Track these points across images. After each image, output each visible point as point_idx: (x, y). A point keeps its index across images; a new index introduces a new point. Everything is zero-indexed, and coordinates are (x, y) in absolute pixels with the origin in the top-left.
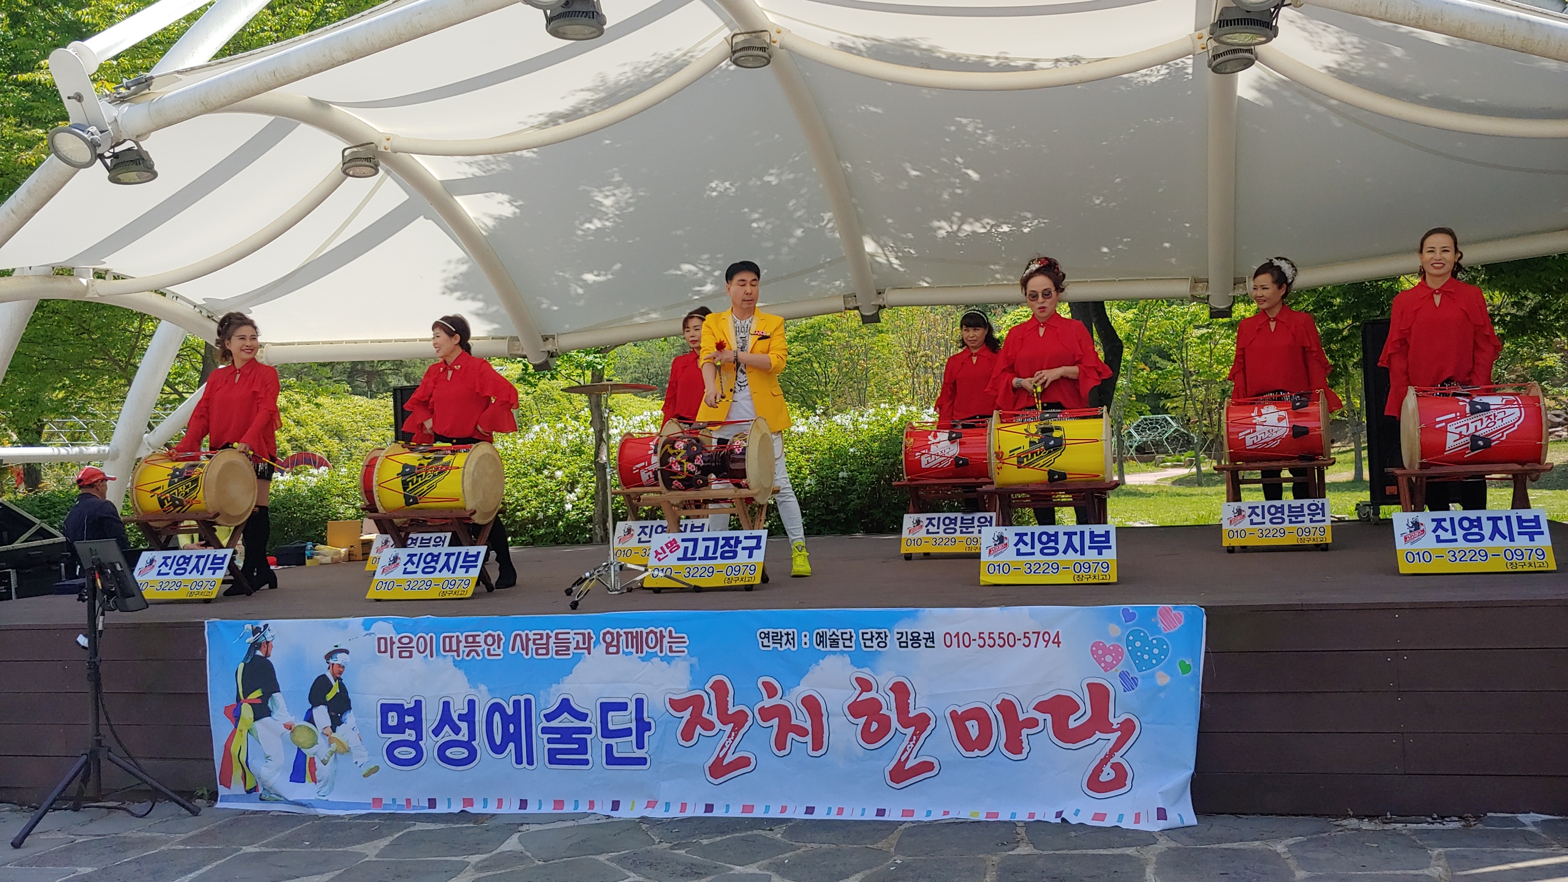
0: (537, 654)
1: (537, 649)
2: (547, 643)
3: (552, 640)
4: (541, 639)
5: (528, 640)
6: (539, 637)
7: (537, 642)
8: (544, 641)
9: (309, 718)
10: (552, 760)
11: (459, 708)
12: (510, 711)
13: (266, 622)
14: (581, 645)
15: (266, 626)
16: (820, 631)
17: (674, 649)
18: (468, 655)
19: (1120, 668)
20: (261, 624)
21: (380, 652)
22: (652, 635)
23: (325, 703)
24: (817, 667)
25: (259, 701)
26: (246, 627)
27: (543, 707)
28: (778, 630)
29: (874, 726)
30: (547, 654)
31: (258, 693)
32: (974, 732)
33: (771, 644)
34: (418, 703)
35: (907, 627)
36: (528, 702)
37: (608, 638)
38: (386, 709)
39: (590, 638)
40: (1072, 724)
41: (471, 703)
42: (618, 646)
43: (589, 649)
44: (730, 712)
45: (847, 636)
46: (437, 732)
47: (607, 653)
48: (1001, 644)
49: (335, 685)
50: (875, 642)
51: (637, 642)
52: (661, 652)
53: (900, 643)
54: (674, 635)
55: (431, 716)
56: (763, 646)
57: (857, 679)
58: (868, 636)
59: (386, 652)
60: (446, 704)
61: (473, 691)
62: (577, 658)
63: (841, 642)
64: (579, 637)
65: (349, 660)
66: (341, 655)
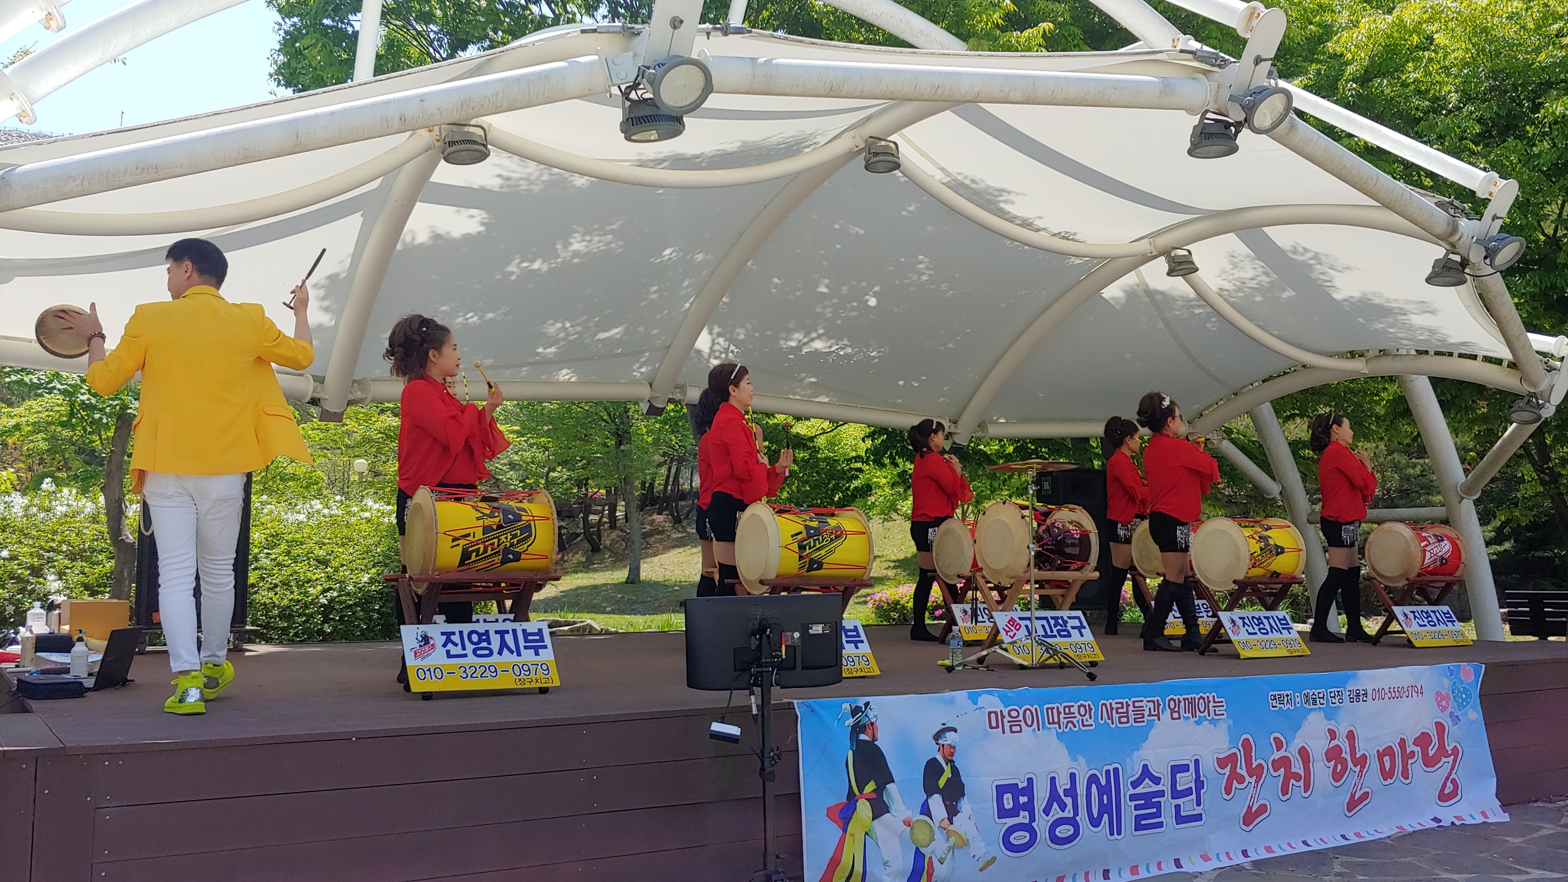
0: (1120, 723)
1: (1120, 718)
2: (1127, 712)
3: (1131, 708)
4: (1122, 708)
5: (1112, 709)
6: (1120, 706)
7: (1120, 711)
8: (1124, 710)
9: (926, 810)
10: (1138, 827)
11: (1063, 783)
12: (1103, 782)
13: (867, 699)
14: (1153, 713)
15: (867, 704)
16: (1305, 692)
17: (1217, 713)
18: (1065, 727)
19: (1449, 709)
20: (861, 702)
21: (991, 727)
22: (1201, 701)
23: (938, 791)
24: (1306, 722)
25: (874, 796)
26: (843, 706)
27: (1129, 774)
28: (1281, 693)
29: (1339, 767)
30: (1128, 722)
31: (871, 787)
32: (1388, 766)
33: (1278, 705)
34: (1030, 780)
35: (1352, 686)
36: (1116, 770)
37: (1172, 704)
38: (1001, 790)
39: (1159, 705)
40: (1431, 753)
41: (1073, 776)
42: (1178, 712)
43: (1158, 715)
44: (1254, 766)
45: (1321, 696)
46: (1047, 811)
47: (1173, 719)
48: (1398, 696)
49: (947, 769)
50: (1337, 699)
51: (1192, 706)
52: (1209, 715)
53: (1350, 699)
54: (1217, 700)
55: (1041, 795)
56: (1272, 706)
57: (1329, 730)
58: (1332, 695)
59: (997, 727)
60: (1053, 780)
61: (1073, 764)
62: (1151, 725)
63: (1318, 700)
64: (1151, 705)
65: (957, 740)
66: (950, 735)
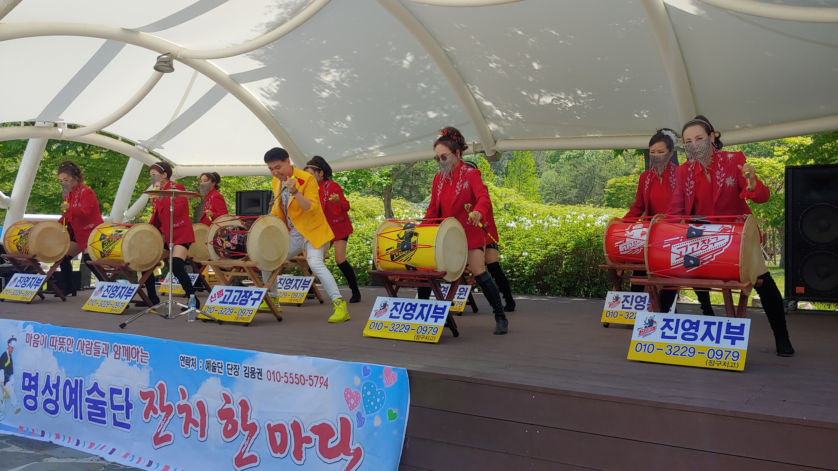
0: (86, 353)
1: (87, 350)
2: (91, 348)
3: (93, 346)
4: (89, 345)
5: (84, 344)
6: (88, 343)
7: (87, 346)
10: (90, 418)
11: (53, 381)
12: (73, 386)
14: (105, 352)
16: (208, 360)
17: (143, 361)
18: (60, 350)
19: (357, 409)
21: (26, 342)
22: (134, 350)
23: (4, 368)
24: (205, 383)
27: (87, 386)
28: (188, 356)
29: (230, 427)
30: (90, 354)
32: (279, 441)
33: (185, 365)
34: (37, 374)
35: (250, 363)
36: (80, 381)
37: (116, 349)
38: (26, 375)
39: (108, 348)
40: (330, 445)
41: (58, 378)
42: (119, 354)
43: (107, 354)
44: (165, 405)
45: (220, 365)
46: (43, 392)
47: (115, 358)
48: (297, 382)
49: (9, 359)
51: (128, 352)
52: (138, 362)
53: (245, 373)
54: (144, 351)
55: (42, 384)
56: (182, 366)
57: (224, 395)
58: (230, 367)
59: (28, 342)
60: (48, 377)
61: (59, 371)
62: (102, 359)
63: (217, 368)
64: (104, 346)
65: (16, 345)
66: (13, 342)
